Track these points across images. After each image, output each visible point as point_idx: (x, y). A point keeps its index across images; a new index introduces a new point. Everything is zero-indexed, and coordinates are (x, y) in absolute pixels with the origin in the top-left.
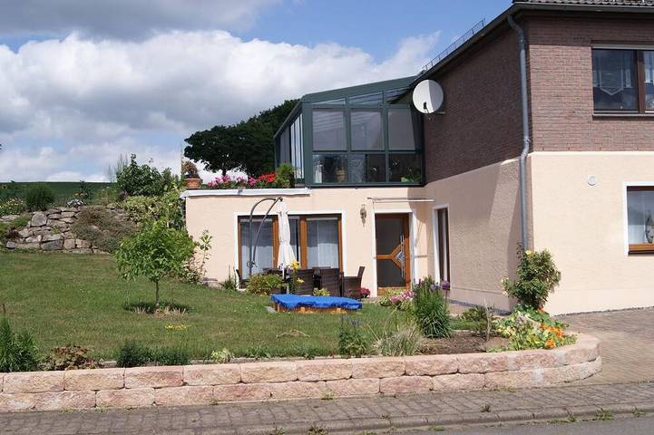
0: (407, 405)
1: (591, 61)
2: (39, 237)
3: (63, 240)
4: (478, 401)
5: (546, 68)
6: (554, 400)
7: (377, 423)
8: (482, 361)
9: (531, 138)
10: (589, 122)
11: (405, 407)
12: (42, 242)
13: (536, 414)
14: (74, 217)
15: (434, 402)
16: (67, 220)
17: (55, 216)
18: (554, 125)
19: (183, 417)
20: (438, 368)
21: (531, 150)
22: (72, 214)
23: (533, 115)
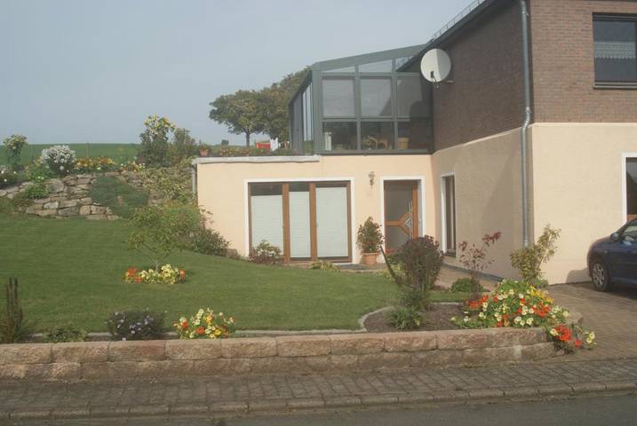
0: (382, 382)
1: (591, 33)
2: (57, 203)
3: (79, 206)
4: (452, 379)
5: (548, 40)
6: (528, 378)
7: (348, 401)
8: (461, 338)
9: (532, 109)
10: (589, 94)
11: (380, 384)
12: (58, 209)
13: (507, 393)
14: (90, 183)
15: (411, 379)
16: (83, 186)
17: (72, 183)
18: (556, 97)
19: (161, 392)
20: (417, 345)
21: (532, 122)
22: (87, 181)
23: (535, 86)
